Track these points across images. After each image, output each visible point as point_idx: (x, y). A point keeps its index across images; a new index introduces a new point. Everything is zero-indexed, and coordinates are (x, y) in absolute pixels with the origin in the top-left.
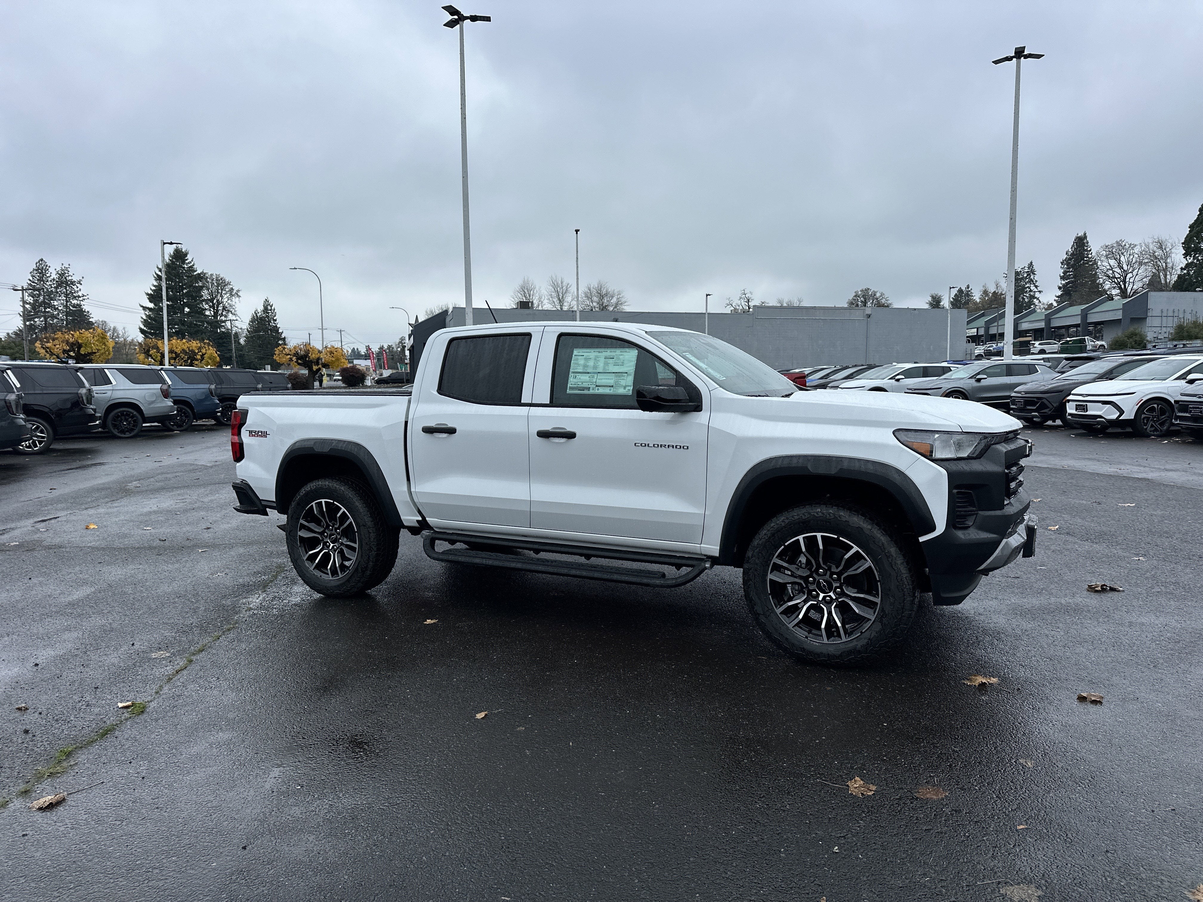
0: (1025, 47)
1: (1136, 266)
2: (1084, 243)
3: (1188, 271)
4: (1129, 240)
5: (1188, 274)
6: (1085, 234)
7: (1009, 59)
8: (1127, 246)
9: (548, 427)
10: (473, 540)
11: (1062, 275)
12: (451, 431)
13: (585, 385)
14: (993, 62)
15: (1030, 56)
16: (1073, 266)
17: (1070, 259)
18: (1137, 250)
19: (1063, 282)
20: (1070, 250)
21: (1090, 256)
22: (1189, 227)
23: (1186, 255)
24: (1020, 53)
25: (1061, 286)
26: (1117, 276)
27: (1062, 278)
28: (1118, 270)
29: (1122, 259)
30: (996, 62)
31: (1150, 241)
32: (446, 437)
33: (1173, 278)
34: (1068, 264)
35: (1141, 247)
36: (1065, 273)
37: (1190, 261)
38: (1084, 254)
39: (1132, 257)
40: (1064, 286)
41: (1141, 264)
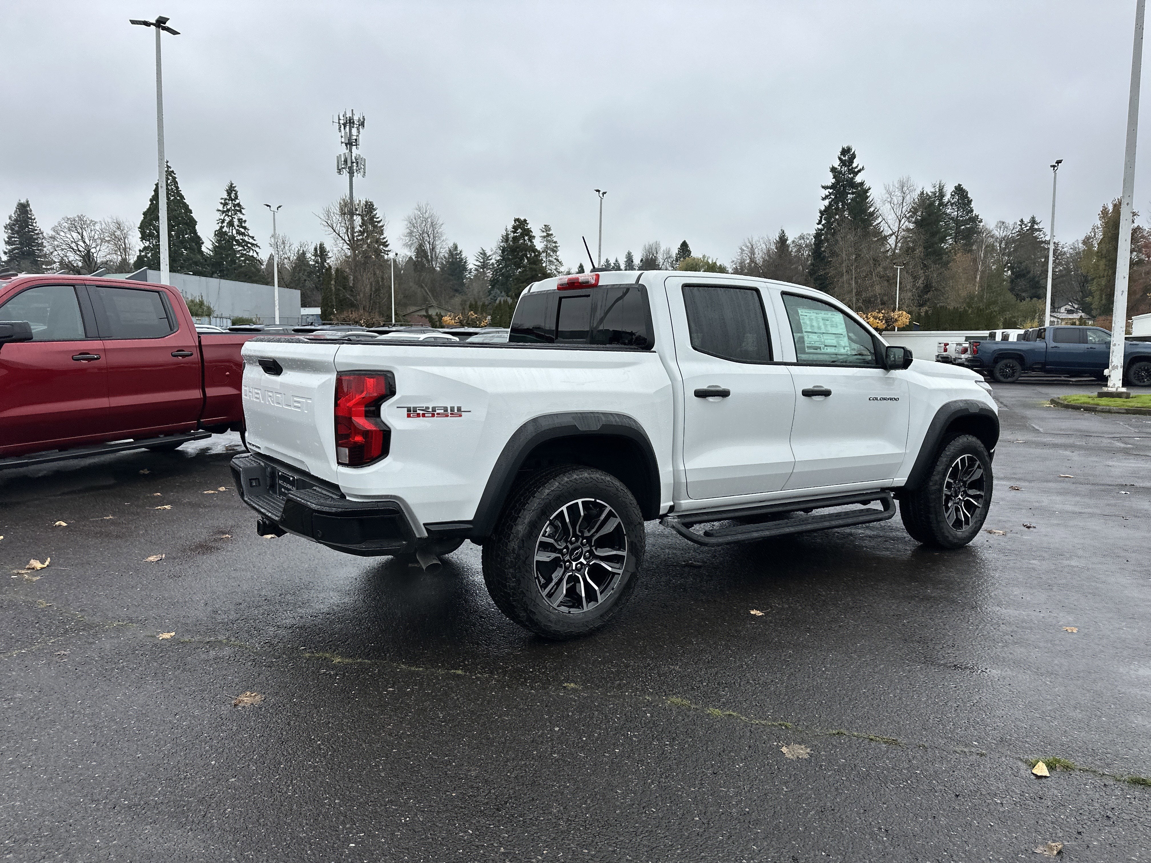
0: (168, 19)
1: (99, 241)
2: (27, 211)
3: (146, 253)
4: (90, 216)
5: (146, 256)
6: (27, 202)
7: (147, 24)
8: (88, 222)
9: (810, 386)
10: (737, 514)
11: (7, 240)
12: (724, 394)
13: (817, 344)
14: (130, 21)
15: (168, 29)
16: (17, 232)
17: (14, 225)
18: (97, 227)
19: (9, 247)
20: (13, 215)
21: (34, 224)
22: (144, 214)
23: (143, 238)
24: (161, 23)
25: (7, 251)
26: (81, 249)
27: (8, 243)
28: (81, 243)
29: (84, 233)
30: (133, 22)
31: (110, 220)
32: (720, 402)
33: (132, 259)
34: (12, 229)
35: (101, 224)
36: (10, 238)
37: (147, 245)
38: (28, 222)
39: (93, 233)
40: (11, 251)
41: (102, 240)
